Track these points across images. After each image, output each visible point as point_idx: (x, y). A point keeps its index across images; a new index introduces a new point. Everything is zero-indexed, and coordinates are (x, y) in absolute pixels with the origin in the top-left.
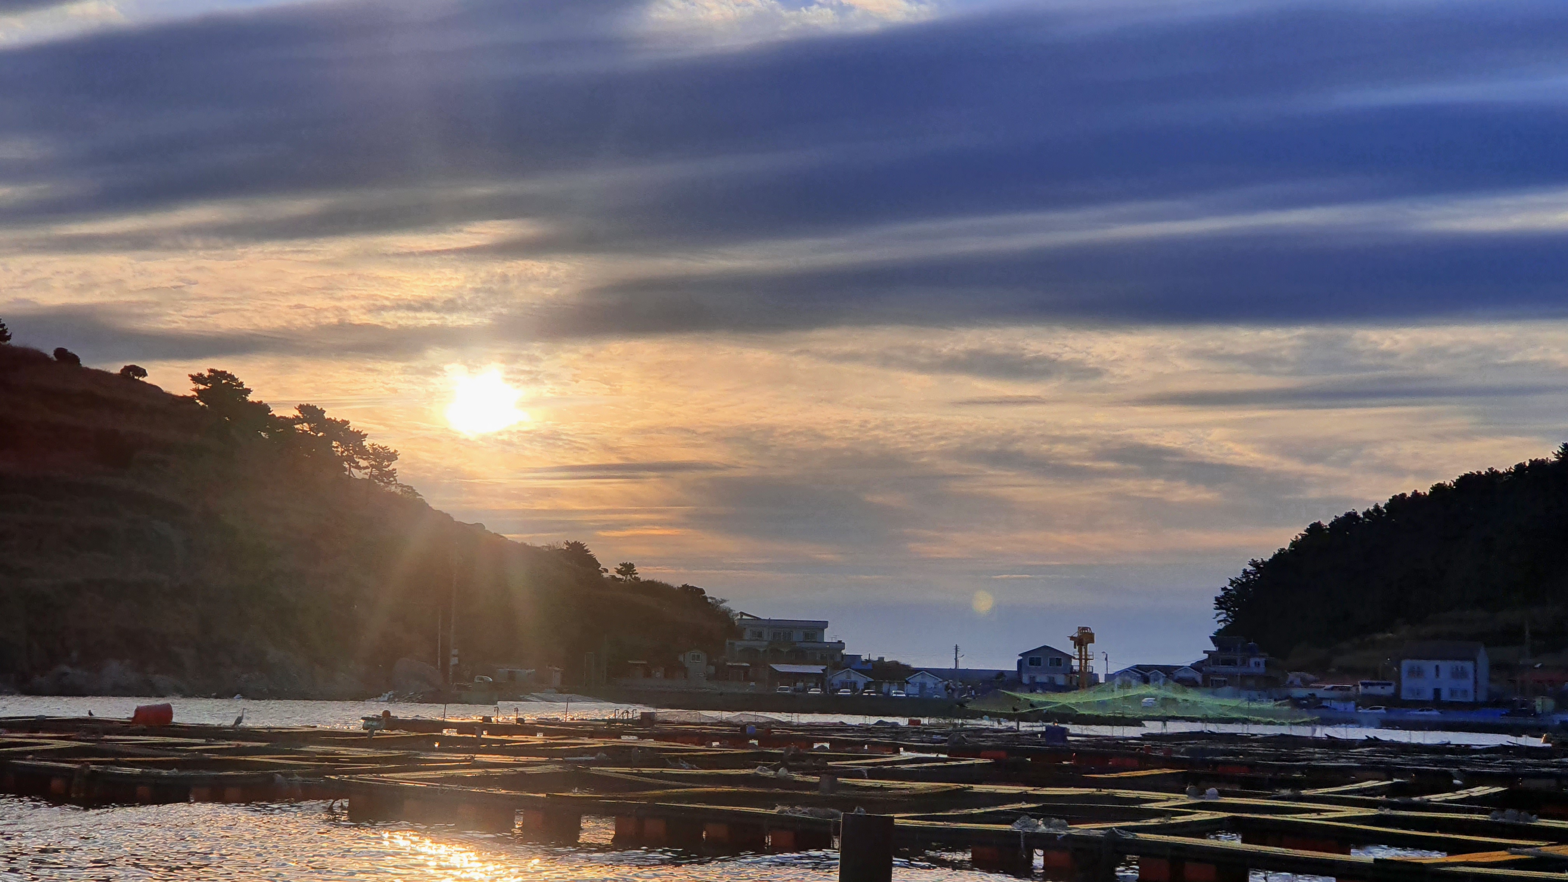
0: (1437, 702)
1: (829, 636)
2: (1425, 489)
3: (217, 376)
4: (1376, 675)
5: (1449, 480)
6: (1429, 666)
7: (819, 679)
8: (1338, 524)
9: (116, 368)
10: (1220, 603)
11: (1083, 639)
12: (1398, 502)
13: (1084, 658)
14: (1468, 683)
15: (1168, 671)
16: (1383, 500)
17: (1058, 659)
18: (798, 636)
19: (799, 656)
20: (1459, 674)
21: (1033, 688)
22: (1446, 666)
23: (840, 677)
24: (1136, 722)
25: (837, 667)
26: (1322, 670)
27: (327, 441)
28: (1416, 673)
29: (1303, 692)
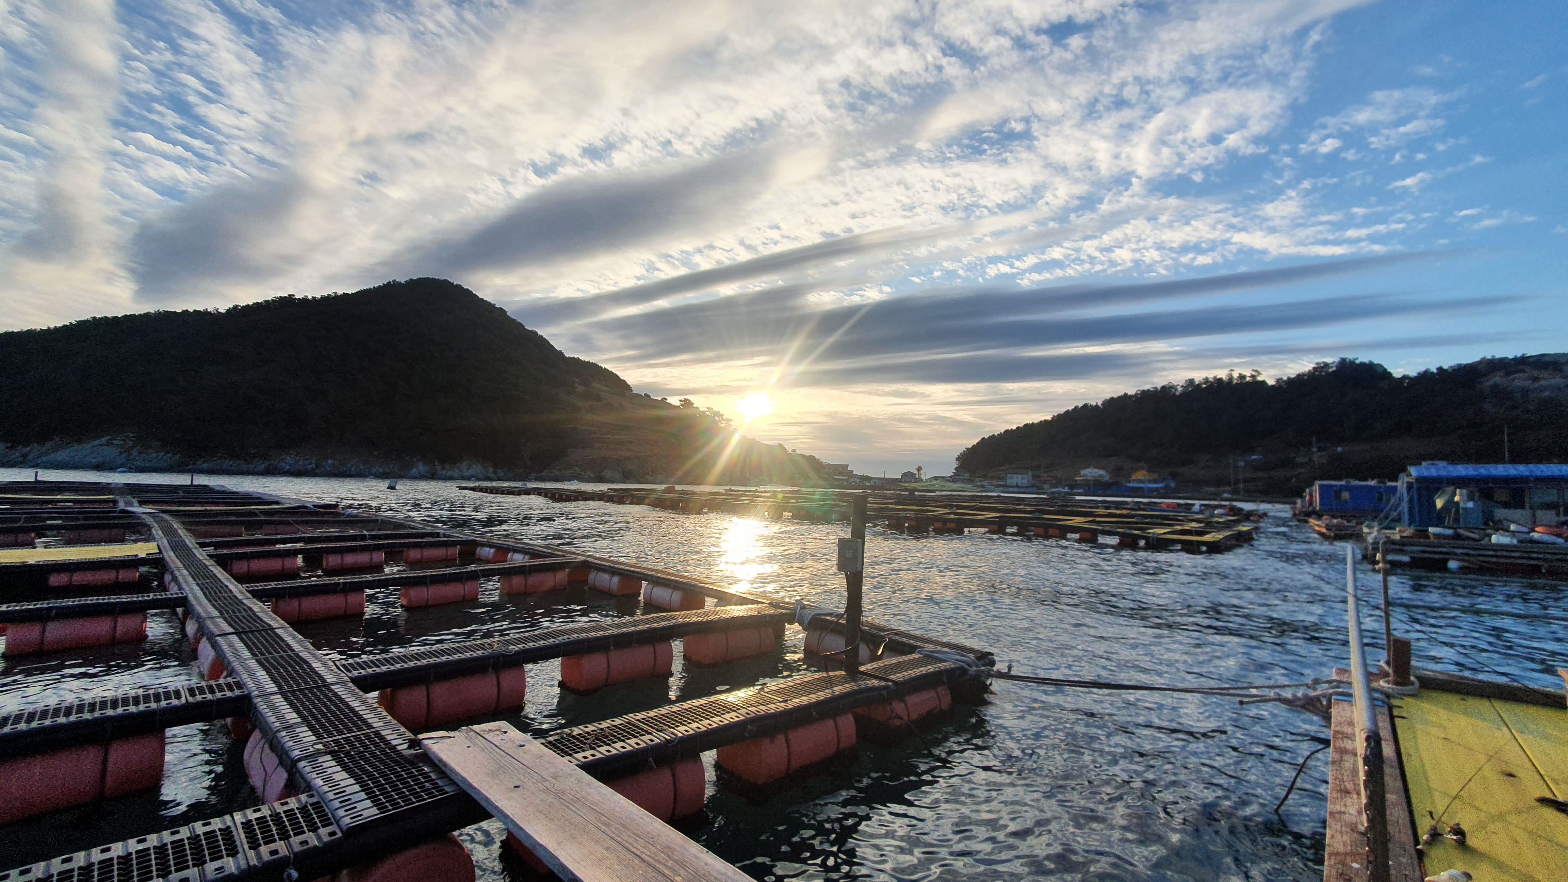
0: (1017, 486)
1: (849, 469)
2: (1014, 428)
3: (686, 400)
4: (1000, 478)
5: (1021, 425)
6: (1015, 476)
7: (846, 480)
8: (990, 437)
9: (660, 399)
10: (957, 459)
11: (919, 469)
12: (1006, 431)
13: (920, 474)
14: (1025, 481)
15: (943, 478)
16: (1002, 431)
17: (913, 475)
18: (841, 469)
19: (841, 474)
20: (1023, 478)
21: (906, 482)
22: (1020, 476)
23: (853, 480)
24: (934, 491)
25: (851, 477)
26: (985, 477)
27: (714, 417)
28: (1011, 478)
29: (979, 484)
